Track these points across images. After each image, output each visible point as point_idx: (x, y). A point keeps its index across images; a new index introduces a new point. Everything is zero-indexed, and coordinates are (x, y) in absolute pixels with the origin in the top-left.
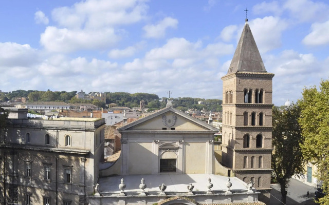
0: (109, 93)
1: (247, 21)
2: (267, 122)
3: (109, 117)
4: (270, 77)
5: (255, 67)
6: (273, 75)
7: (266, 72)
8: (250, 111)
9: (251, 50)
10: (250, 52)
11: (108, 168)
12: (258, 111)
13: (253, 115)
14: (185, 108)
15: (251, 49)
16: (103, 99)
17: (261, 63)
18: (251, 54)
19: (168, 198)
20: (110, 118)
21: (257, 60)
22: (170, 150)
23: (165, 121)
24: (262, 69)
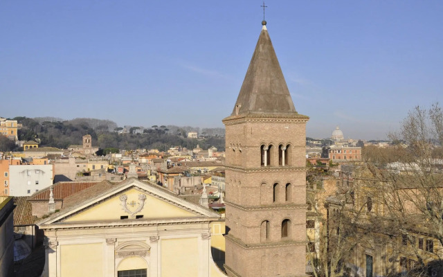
0: (24, 118)
3: (24, 172)
4: (303, 121)
5: (277, 104)
8: (270, 180)
9: (271, 77)
10: (269, 79)
12: (282, 180)
14: (165, 145)
15: (272, 74)
16: (12, 132)
17: (288, 98)
18: (272, 82)
20: (26, 174)
21: (281, 93)
23: (125, 205)
24: (289, 108)
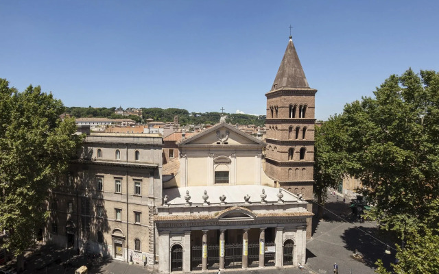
1: (291, 38)
2: (310, 136)
4: (313, 93)
5: (299, 83)
6: (316, 91)
7: (309, 88)
8: (295, 126)
9: (295, 67)
10: (294, 69)
11: (169, 180)
12: (302, 126)
13: (297, 129)
17: (305, 80)
18: (295, 71)
19: (227, 208)
22: (223, 163)
23: (219, 136)
24: (305, 85)
